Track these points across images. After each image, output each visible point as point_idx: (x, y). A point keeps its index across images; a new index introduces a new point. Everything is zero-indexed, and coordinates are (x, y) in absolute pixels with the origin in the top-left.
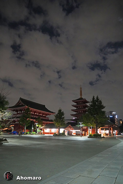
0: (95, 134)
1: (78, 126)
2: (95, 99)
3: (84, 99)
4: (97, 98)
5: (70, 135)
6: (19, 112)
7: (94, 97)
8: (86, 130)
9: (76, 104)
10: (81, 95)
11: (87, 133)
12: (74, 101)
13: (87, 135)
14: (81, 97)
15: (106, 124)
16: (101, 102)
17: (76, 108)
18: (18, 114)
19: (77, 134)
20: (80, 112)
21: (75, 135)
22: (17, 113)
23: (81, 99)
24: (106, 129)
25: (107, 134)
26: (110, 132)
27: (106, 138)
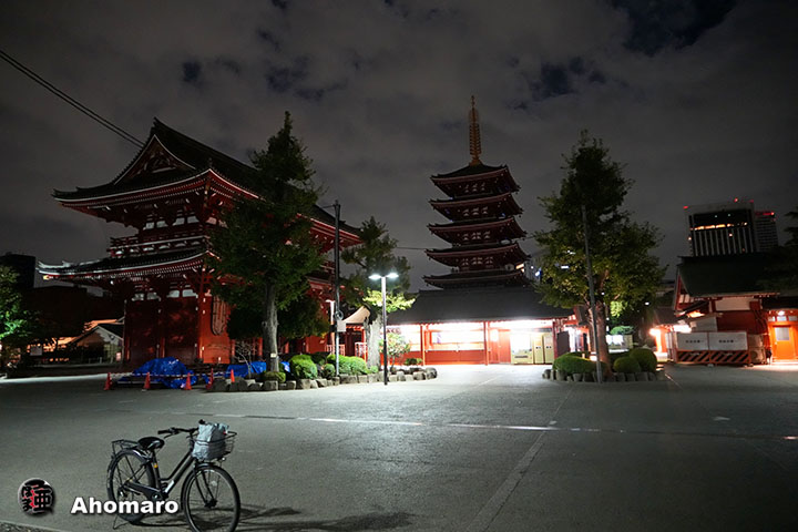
3: (494, 169)
6: (150, 226)
10: (476, 148)
12: (439, 180)
14: (477, 159)
18: (143, 236)
20: (476, 236)
22: (137, 231)
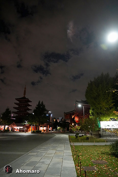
0: (37, 130)
1: (23, 124)
2: (41, 103)
3: (27, 98)
4: (42, 102)
5: (13, 131)
7: (39, 102)
8: (28, 127)
9: (19, 102)
10: (25, 94)
11: (29, 130)
12: (17, 99)
13: (28, 131)
14: (24, 96)
15: (45, 123)
16: (44, 106)
17: (18, 106)
19: (21, 131)
20: (22, 110)
21: (18, 131)
23: (24, 98)
24: (44, 126)
25: (44, 131)
26: (47, 129)
27: (45, 133)
